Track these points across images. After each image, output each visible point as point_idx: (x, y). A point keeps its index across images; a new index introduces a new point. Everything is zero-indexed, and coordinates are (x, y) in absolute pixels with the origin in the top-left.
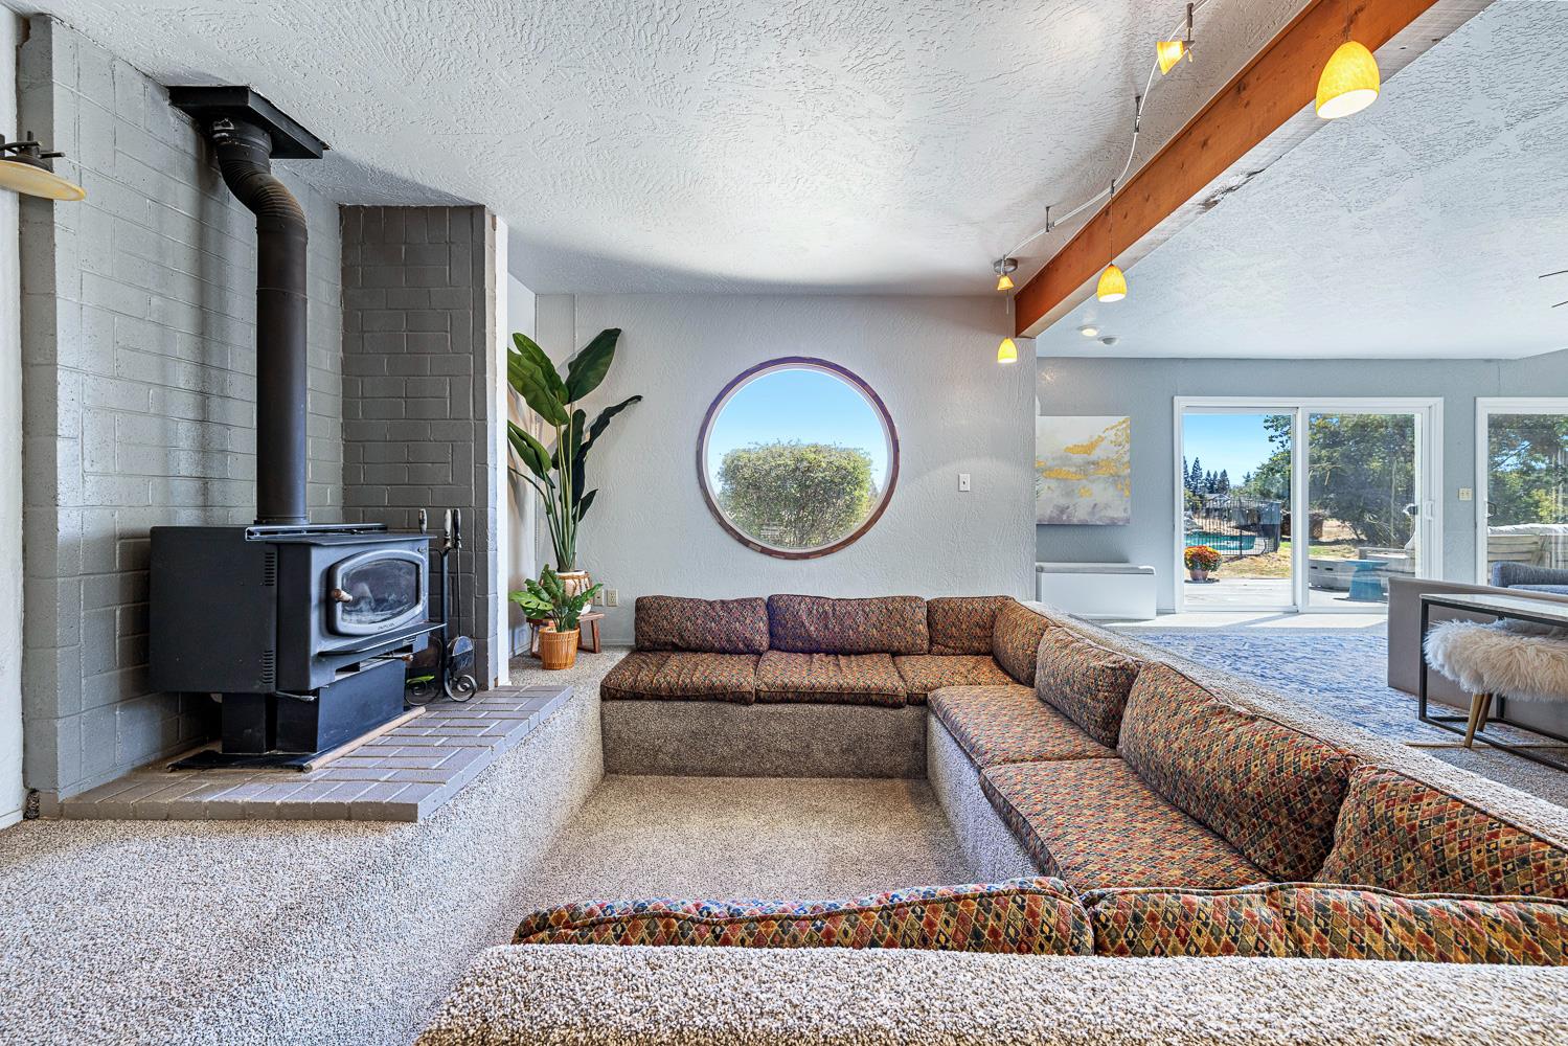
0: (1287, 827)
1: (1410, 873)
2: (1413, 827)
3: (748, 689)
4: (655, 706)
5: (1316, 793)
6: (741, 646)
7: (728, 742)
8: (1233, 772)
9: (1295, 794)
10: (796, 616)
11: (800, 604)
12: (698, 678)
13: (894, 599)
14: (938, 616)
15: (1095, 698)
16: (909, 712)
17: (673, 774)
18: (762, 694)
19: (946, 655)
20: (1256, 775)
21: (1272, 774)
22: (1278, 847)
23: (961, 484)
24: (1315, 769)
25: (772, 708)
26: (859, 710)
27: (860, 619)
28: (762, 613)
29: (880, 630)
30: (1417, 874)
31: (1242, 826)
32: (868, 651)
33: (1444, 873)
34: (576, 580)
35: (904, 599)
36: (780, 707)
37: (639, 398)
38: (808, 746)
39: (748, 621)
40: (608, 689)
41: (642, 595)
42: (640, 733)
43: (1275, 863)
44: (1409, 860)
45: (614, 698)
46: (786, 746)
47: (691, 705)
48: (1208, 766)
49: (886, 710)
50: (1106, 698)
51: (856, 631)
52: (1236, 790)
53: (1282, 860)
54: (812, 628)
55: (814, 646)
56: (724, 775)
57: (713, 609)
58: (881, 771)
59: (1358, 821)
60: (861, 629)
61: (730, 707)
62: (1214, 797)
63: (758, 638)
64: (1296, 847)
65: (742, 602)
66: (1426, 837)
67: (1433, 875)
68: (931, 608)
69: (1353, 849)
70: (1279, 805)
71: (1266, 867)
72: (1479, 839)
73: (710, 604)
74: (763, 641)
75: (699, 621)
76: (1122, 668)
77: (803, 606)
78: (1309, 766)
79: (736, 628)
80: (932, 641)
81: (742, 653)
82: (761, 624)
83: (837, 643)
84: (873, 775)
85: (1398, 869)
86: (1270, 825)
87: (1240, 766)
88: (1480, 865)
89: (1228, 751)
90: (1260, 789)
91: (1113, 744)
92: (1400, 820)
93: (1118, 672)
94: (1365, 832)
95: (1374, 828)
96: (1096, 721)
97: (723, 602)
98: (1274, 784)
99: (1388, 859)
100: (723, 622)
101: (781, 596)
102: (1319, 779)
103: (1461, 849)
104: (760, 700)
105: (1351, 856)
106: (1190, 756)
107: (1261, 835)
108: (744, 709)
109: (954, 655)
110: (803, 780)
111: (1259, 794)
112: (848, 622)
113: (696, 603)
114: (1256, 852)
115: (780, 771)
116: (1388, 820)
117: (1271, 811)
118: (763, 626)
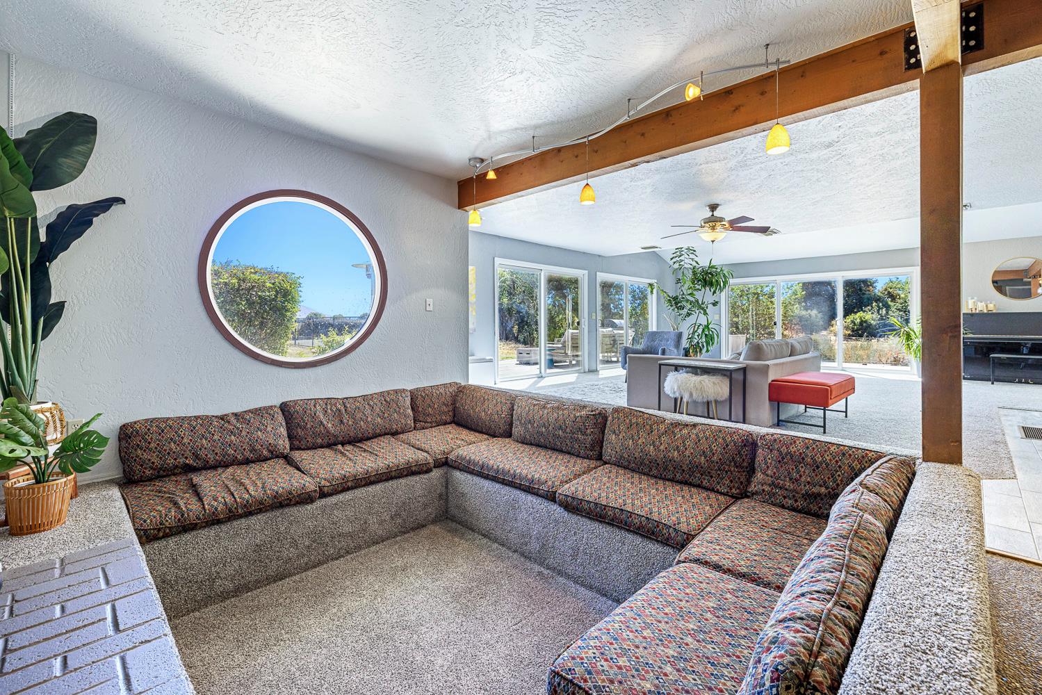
0: (734, 471)
1: (804, 472)
2: (801, 453)
3: (313, 488)
4: (212, 532)
5: (745, 451)
6: (265, 453)
7: (294, 544)
8: (704, 452)
9: (736, 455)
10: (314, 416)
11: (315, 406)
12: (255, 492)
13: (388, 392)
14: (419, 402)
15: (584, 434)
16: (436, 473)
17: (233, 596)
18: (326, 489)
19: (426, 428)
20: (716, 450)
21: (724, 448)
22: (731, 481)
23: (428, 305)
24: (743, 441)
25: (334, 499)
26: (403, 481)
27: (368, 411)
28: (280, 418)
29: (383, 418)
30: (807, 472)
31: (712, 477)
32: (376, 436)
33: (818, 467)
34: (48, 414)
35: (396, 391)
36: (341, 497)
37: (121, 201)
38: (366, 523)
39: (269, 429)
40: (146, 531)
41: (128, 421)
42: (192, 568)
43: (731, 489)
44: (802, 467)
45: (156, 538)
46: (347, 528)
47: (253, 519)
48: (687, 453)
49: (422, 476)
50: (592, 432)
51: (366, 422)
52: (707, 460)
53: (734, 487)
54: (330, 425)
55: (332, 441)
56: (290, 575)
57: (229, 422)
58: (419, 523)
59: (775, 458)
60: (369, 419)
61: (294, 511)
62: (695, 468)
63: (281, 442)
64: (739, 478)
65: (257, 412)
66: (807, 456)
67: (814, 470)
68: (414, 395)
69: (775, 470)
70: (730, 462)
71: (728, 492)
72: (825, 451)
73: (222, 418)
74: (284, 444)
75: (216, 437)
76: (599, 414)
77: (318, 408)
78: (740, 440)
79: (258, 437)
80: (415, 421)
81: (266, 459)
82: (282, 429)
83: (352, 434)
84: (413, 529)
85: (798, 472)
86: (726, 472)
87: (707, 449)
88: (830, 460)
89: (696, 443)
90: (720, 457)
91: (599, 457)
92: (795, 452)
93: (597, 416)
94: (779, 461)
95: (783, 458)
96: (586, 447)
97: (235, 415)
98: (726, 453)
99: (793, 469)
100: (244, 433)
101: (296, 402)
102: (745, 445)
103: (822, 456)
104: (323, 495)
105: (775, 473)
106: (674, 450)
107: (722, 479)
108: (309, 507)
109: (431, 427)
110: (363, 552)
111: (720, 459)
112: (359, 415)
113: (206, 420)
114: (721, 487)
115: (342, 552)
116: (789, 453)
117: (727, 465)
118: (283, 431)
